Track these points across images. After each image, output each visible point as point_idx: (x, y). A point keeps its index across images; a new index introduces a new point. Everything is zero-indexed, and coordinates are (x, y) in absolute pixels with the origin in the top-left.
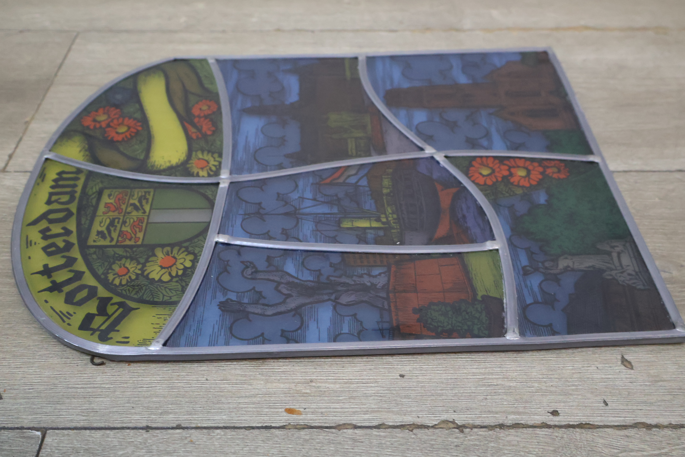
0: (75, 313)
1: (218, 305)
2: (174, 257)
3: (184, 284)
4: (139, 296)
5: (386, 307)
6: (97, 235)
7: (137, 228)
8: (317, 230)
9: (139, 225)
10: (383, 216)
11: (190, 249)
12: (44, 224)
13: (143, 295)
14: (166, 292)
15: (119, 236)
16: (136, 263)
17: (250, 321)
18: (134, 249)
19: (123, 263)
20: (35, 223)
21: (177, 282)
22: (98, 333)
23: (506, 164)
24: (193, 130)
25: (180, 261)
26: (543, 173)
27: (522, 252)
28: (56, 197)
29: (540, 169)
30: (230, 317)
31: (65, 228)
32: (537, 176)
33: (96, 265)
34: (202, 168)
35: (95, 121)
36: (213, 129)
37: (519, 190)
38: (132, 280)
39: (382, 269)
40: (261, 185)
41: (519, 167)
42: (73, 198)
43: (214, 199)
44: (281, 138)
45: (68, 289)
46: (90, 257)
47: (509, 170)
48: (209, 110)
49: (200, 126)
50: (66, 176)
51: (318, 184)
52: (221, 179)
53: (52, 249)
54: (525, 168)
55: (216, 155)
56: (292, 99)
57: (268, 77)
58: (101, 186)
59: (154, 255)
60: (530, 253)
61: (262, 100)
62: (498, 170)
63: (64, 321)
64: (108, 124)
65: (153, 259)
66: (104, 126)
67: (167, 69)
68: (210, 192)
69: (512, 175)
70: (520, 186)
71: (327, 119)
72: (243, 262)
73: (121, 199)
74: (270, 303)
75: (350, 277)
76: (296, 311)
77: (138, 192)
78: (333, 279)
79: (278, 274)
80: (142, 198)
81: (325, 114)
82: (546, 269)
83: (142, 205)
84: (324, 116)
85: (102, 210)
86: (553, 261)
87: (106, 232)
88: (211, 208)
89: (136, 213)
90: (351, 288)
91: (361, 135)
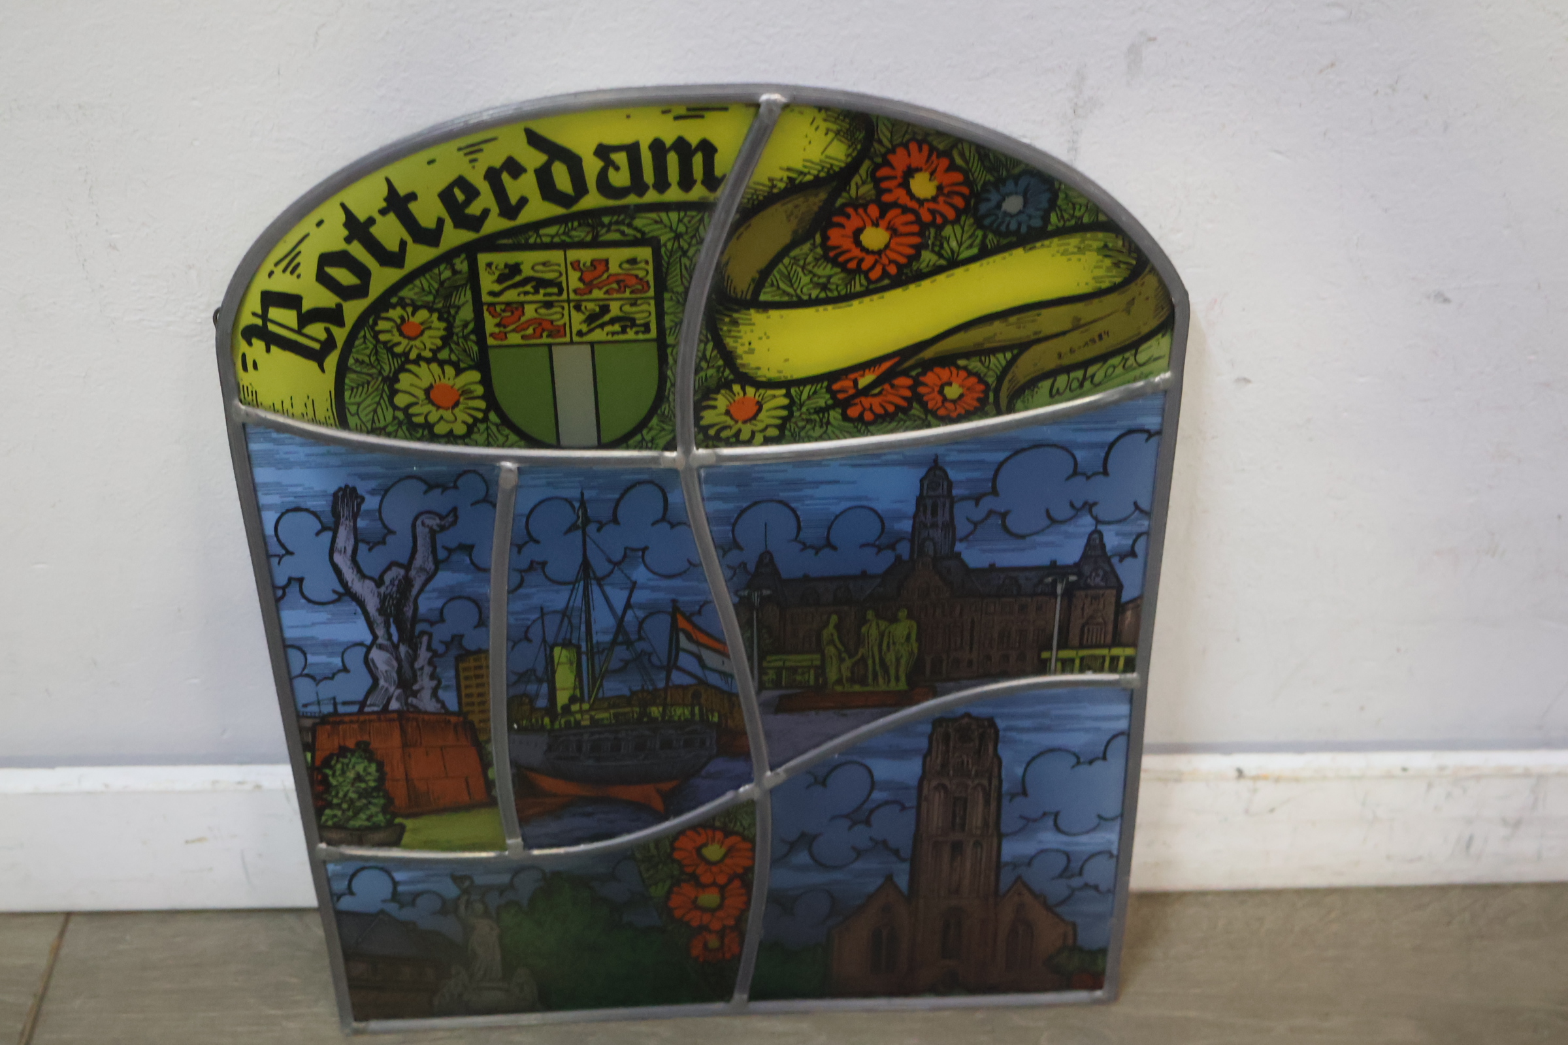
0: (299, 276)
1: (347, 486)
2: (456, 404)
3: (390, 429)
4: (354, 367)
5: (367, 709)
6: (506, 266)
7: (534, 330)
8: (542, 615)
9: (543, 330)
10: (586, 706)
11: (482, 427)
12: (533, 159)
13: (355, 372)
14: (369, 405)
15: (508, 304)
16: (434, 347)
17: (318, 534)
18: (473, 337)
19: (433, 326)
20: (535, 140)
21: (395, 418)
22: (259, 322)
23: (730, 881)
24: (865, 380)
25: (448, 415)
26: (703, 928)
27: (505, 879)
28: (621, 158)
29: (716, 926)
30: (322, 505)
31: (523, 201)
32: (695, 919)
33: (423, 282)
34: (728, 413)
35: (910, 172)
36: (868, 416)
37: (658, 891)
38: (389, 348)
39: (453, 705)
40: (670, 518)
41: (723, 898)
42: (622, 192)
43: (628, 448)
44: (829, 545)
45: (357, 250)
46: (442, 267)
47: (714, 884)
48: (945, 399)
49: (880, 393)
50: (698, 160)
51: (675, 609)
52: (687, 452)
53: (460, 196)
54: (720, 907)
55: (772, 432)
56: (975, 556)
57: (1072, 505)
58: (663, 239)
59: (459, 371)
60: (502, 890)
61: (977, 499)
62: (715, 869)
63: (276, 264)
64: (895, 205)
65: (450, 370)
66: (887, 198)
67: (1134, 288)
68: (648, 437)
69: (700, 886)
70: (668, 895)
71: (894, 620)
72: (454, 510)
73: (622, 284)
74: (359, 558)
75: (430, 662)
76: (346, 593)
77: (645, 311)
78: (425, 639)
79: (430, 566)
80: (627, 322)
81: (910, 616)
82: (468, 904)
83: (602, 326)
84: (903, 614)
85: (586, 256)
86: (486, 914)
87: (518, 278)
88: (601, 446)
89: (578, 319)
90: (406, 665)
91: (832, 675)
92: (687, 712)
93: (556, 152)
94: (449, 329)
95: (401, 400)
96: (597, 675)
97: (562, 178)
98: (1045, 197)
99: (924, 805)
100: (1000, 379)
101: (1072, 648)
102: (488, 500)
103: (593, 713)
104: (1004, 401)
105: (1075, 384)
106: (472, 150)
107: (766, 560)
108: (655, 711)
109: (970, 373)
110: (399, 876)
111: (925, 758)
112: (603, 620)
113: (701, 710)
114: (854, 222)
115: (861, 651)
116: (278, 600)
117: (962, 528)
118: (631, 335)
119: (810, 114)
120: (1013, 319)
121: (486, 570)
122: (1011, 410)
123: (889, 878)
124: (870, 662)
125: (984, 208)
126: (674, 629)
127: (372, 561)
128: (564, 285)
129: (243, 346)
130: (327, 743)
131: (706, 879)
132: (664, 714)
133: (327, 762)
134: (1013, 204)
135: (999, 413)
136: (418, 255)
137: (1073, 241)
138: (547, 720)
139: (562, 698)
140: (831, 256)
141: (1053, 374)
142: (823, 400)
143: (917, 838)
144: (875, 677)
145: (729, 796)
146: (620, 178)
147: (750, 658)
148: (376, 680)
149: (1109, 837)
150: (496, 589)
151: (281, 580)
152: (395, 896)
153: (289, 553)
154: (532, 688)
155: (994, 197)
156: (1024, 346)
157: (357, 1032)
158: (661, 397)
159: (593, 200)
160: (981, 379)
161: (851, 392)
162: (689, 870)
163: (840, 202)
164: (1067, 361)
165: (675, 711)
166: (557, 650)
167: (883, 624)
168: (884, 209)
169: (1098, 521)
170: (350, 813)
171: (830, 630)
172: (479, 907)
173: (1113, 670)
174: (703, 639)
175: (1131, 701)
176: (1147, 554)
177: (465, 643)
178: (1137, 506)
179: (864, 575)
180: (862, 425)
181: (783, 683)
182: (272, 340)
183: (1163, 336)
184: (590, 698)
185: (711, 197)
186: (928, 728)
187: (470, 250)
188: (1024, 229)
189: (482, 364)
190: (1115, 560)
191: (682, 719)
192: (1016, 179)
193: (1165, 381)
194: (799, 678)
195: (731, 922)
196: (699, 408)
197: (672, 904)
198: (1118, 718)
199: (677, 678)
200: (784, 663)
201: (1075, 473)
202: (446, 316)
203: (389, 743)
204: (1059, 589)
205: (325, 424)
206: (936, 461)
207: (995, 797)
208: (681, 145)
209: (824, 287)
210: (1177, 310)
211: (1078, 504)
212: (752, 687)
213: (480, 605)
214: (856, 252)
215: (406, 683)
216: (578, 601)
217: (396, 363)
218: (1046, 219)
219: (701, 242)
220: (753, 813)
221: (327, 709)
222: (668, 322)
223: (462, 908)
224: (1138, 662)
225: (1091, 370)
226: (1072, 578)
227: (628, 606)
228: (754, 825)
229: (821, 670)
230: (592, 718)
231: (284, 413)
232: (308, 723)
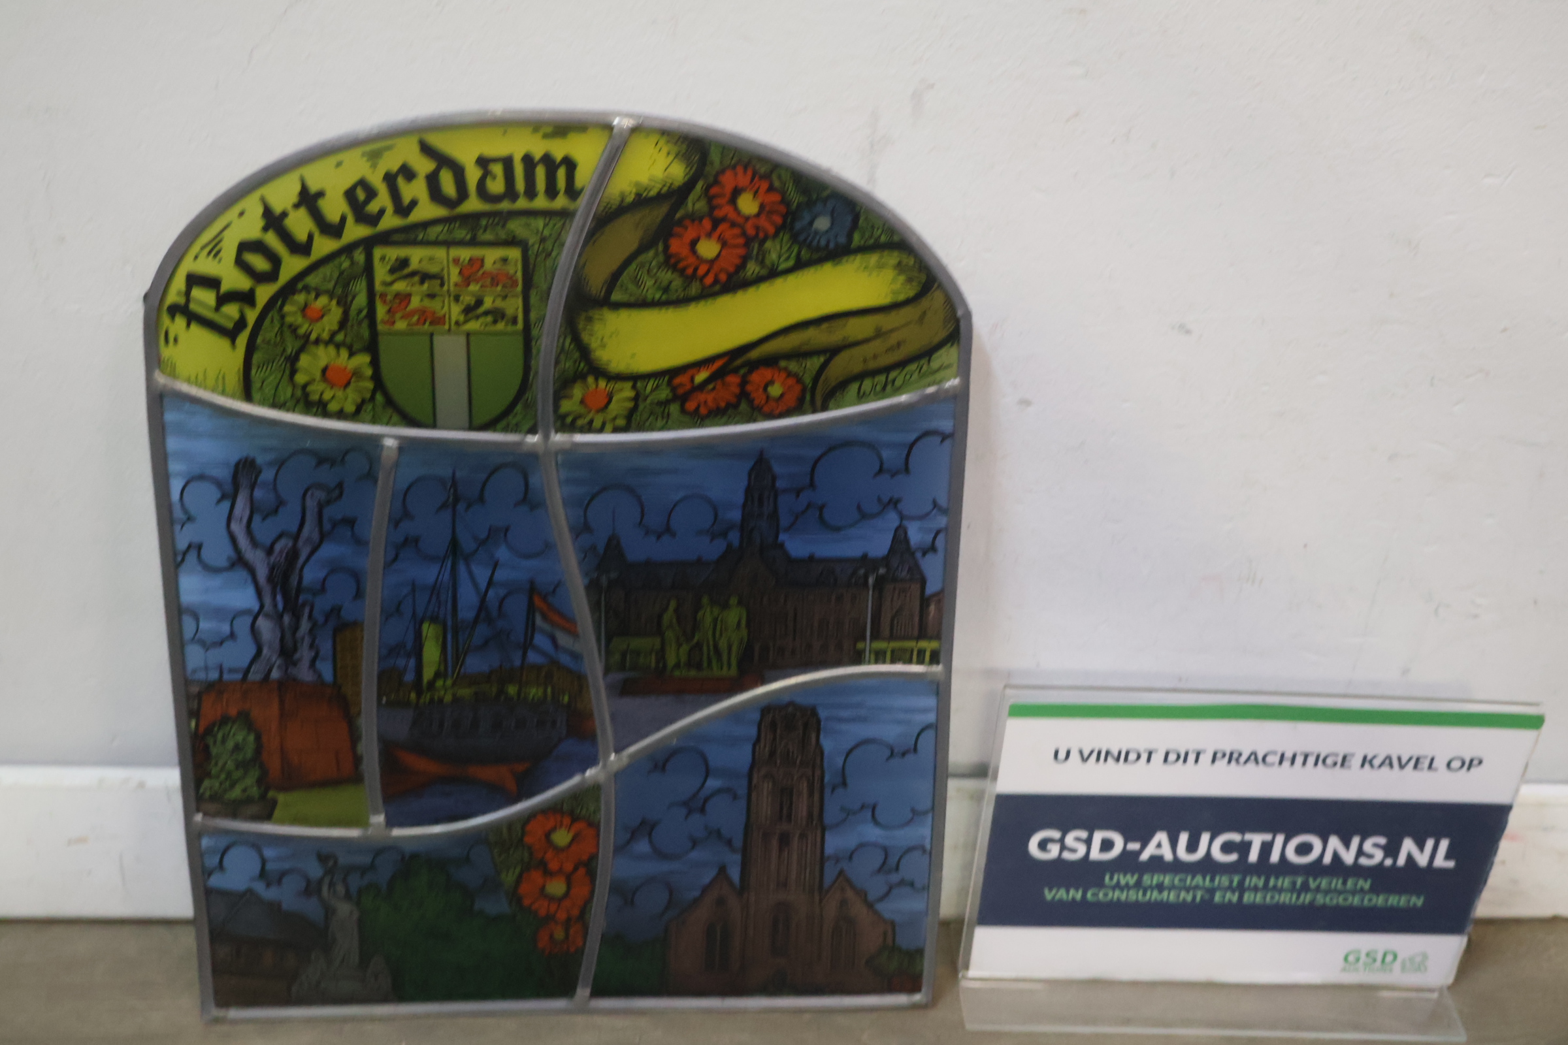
0: (220, 261)
1: (247, 458)
2: (348, 384)
3: (289, 404)
4: (261, 346)
5: (250, 678)
6: (398, 259)
7: (419, 318)
8: (413, 590)
9: (426, 319)
10: (449, 682)
11: (369, 405)
12: (424, 166)
13: (263, 349)
14: (272, 382)
15: (397, 294)
16: (332, 330)
17: (218, 502)
18: (366, 323)
19: (332, 310)
20: (427, 150)
21: (294, 394)
22: (183, 300)
23: (576, 869)
24: (701, 376)
25: (340, 394)
26: (550, 918)
27: (366, 860)
28: (498, 169)
29: (562, 915)
30: (224, 474)
31: (414, 203)
32: (542, 908)
33: (326, 270)
34: (582, 402)
35: (736, 192)
36: (703, 410)
37: (509, 878)
38: (294, 329)
39: (328, 675)
40: (530, 500)
41: (569, 887)
42: (497, 199)
43: (495, 430)
44: (668, 530)
45: (272, 239)
46: (343, 258)
47: (560, 871)
48: (768, 398)
49: (714, 388)
50: (561, 174)
51: (532, 589)
52: (546, 437)
53: (361, 195)
54: (567, 895)
55: (621, 421)
56: (797, 546)
57: (879, 500)
58: (531, 242)
59: (352, 354)
60: (364, 870)
61: (798, 493)
62: (562, 855)
63: (203, 248)
64: (724, 219)
65: (344, 353)
66: (719, 214)
67: (925, 303)
68: (514, 422)
69: (548, 873)
70: (518, 881)
71: (725, 606)
72: (340, 486)
73: (494, 280)
74: (253, 525)
75: (311, 631)
76: (239, 561)
77: (514, 305)
78: (307, 611)
79: (316, 536)
80: (497, 315)
81: (740, 603)
82: (331, 885)
83: (477, 317)
84: (733, 601)
85: (465, 254)
86: (348, 896)
87: (406, 271)
88: (472, 427)
89: (456, 311)
90: (288, 636)
91: (671, 660)
92: (540, 692)
93: (443, 161)
94: (346, 314)
95: (300, 378)
96: (461, 650)
97: (448, 184)
98: (849, 218)
99: (754, 795)
100: (816, 379)
101: (884, 639)
102: (370, 476)
103: (455, 690)
104: (819, 402)
105: (879, 388)
106: (374, 157)
107: (613, 545)
108: (512, 690)
109: (790, 374)
110: (269, 853)
111: (754, 746)
112: (468, 598)
113: (553, 693)
114: (690, 234)
115: (697, 636)
116: (178, 565)
117: (784, 521)
118: (501, 326)
119: (653, 139)
120: (825, 326)
121: (367, 543)
122: (824, 408)
123: (722, 870)
124: (705, 648)
125: (798, 225)
126: (531, 609)
127: (265, 530)
128: (446, 277)
129: (166, 320)
130: (211, 711)
131: (553, 866)
132: (519, 693)
133: (209, 731)
134: (822, 224)
135: (814, 411)
136: (324, 246)
137: (873, 258)
138: (413, 696)
139: (428, 674)
140: (671, 262)
141: (860, 377)
142: (664, 394)
143: (748, 828)
144: (710, 662)
145: (576, 780)
146: (496, 186)
147: (598, 640)
148: (260, 649)
149: (922, 832)
150: (373, 561)
151: (182, 545)
152: (263, 874)
153: (190, 519)
154: (401, 662)
155: (807, 217)
156: (833, 352)
157: (217, 1021)
158: (525, 385)
159: (473, 204)
160: (799, 380)
161: (688, 387)
162: (538, 856)
163: (678, 215)
164: (872, 365)
165: (529, 690)
166: (425, 626)
167: (716, 611)
168: (716, 223)
169: (902, 517)
170: (228, 783)
171: (669, 616)
172: (340, 889)
173: (920, 661)
174: (556, 618)
175: (937, 694)
176: (946, 550)
177: (343, 613)
178: (935, 504)
179: (699, 562)
180: (698, 418)
181: (628, 664)
182: (192, 318)
183: (952, 345)
184: (453, 674)
185: (572, 206)
186: (756, 716)
187: (368, 244)
188: (832, 245)
189: (372, 348)
190: (919, 555)
191: (536, 698)
192: (825, 201)
193: (954, 387)
194: (641, 661)
195: (575, 912)
196: (558, 397)
197: (521, 891)
198: (925, 711)
199: (533, 657)
200: (628, 646)
201: (881, 470)
202: (344, 302)
203: (267, 713)
204: (871, 581)
205: (233, 396)
206: (761, 453)
207: (818, 788)
208: (547, 159)
209: (666, 290)
210: (962, 324)
211: (886, 499)
212: (599, 668)
213: (357, 578)
214: (691, 260)
215: (287, 653)
216: (446, 576)
217: (298, 344)
218: (850, 237)
219: (563, 245)
220: (598, 800)
221: (214, 675)
222: (533, 316)
223: (325, 889)
224: (942, 657)
225: (893, 375)
226: (882, 571)
227: (490, 583)
228: (599, 810)
229: (661, 654)
230: (454, 695)
231: (197, 384)
232: (195, 689)
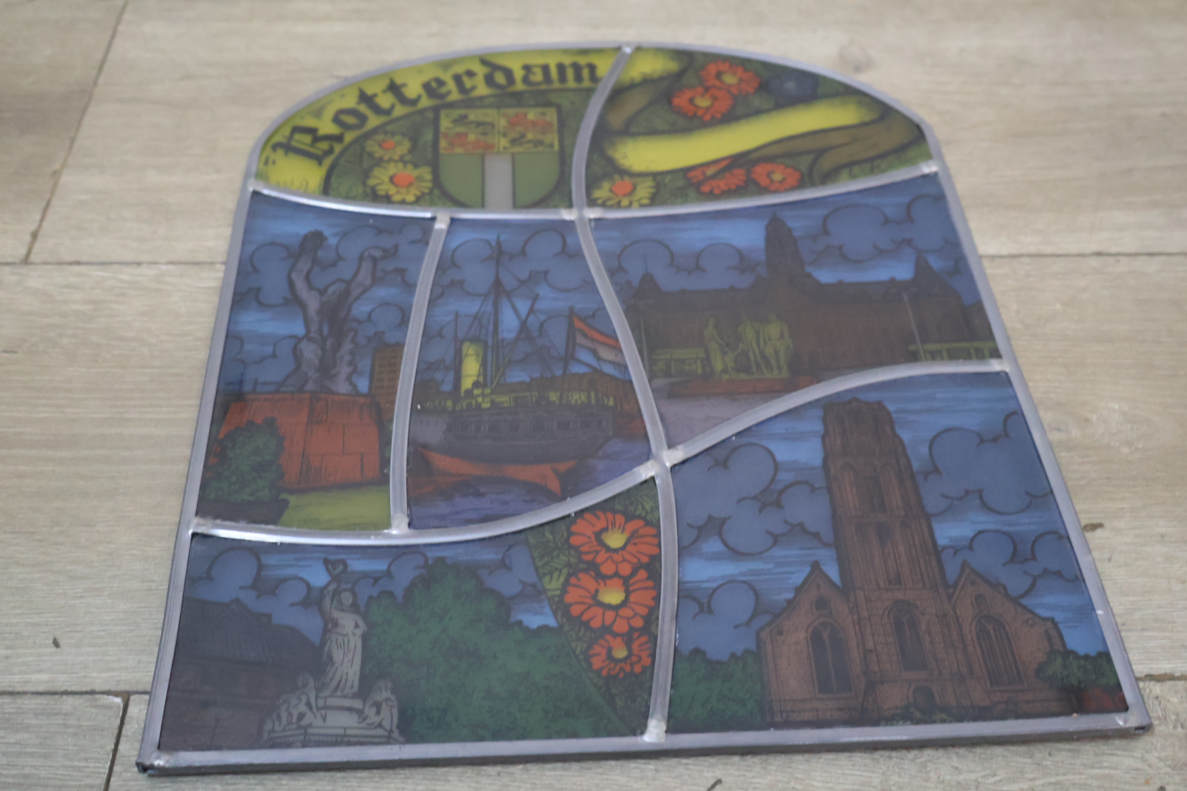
1: (317, 231)
2: (411, 185)
4: (343, 164)
6: (460, 115)
7: (473, 146)
8: (456, 318)
9: (479, 147)
10: (488, 391)
11: (427, 197)
12: (482, 71)
13: (345, 166)
15: (458, 133)
16: (403, 154)
18: (430, 149)
19: (405, 144)
20: (487, 63)
21: (365, 191)
23: (634, 572)
24: (710, 171)
25: (403, 192)
26: (607, 630)
27: (382, 566)
28: (537, 69)
29: (621, 626)
31: (474, 88)
32: (596, 618)
33: (403, 123)
34: (611, 191)
35: (721, 73)
36: (717, 191)
37: (553, 585)
38: (371, 154)
40: (568, 252)
41: (628, 593)
42: (537, 84)
43: (536, 210)
45: (362, 108)
46: (417, 116)
47: (616, 574)
48: (772, 181)
50: (586, 71)
51: (572, 314)
52: (581, 211)
53: (434, 84)
54: (624, 604)
55: (646, 201)
58: (564, 104)
59: (416, 167)
62: (617, 557)
64: (713, 87)
65: (410, 167)
66: (708, 83)
68: (552, 204)
69: (601, 578)
70: (564, 590)
71: (765, 322)
72: (395, 247)
73: (535, 124)
74: (312, 274)
75: (352, 353)
77: (551, 138)
78: (351, 336)
79: (368, 281)
80: (538, 142)
81: (779, 320)
82: (336, 593)
83: (521, 144)
84: (772, 317)
85: (512, 111)
86: (354, 608)
87: (465, 120)
88: (515, 211)
89: (504, 141)
90: (329, 354)
91: (718, 366)
92: (584, 397)
93: (495, 67)
94: (414, 146)
95: (372, 182)
96: (500, 365)
97: (500, 78)
98: (811, 81)
99: (835, 483)
100: (811, 168)
101: (936, 342)
103: (494, 397)
104: (817, 182)
105: (867, 171)
106: (446, 67)
107: (648, 280)
108: (553, 397)
109: (788, 167)
111: (823, 438)
112: (509, 323)
113: (596, 394)
114: (689, 95)
115: (741, 346)
118: (540, 149)
120: (809, 137)
121: (415, 286)
123: (816, 566)
124: (751, 355)
125: (772, 87)
126: (571, 331)
128: (496, 124)
129: (269, 152)
130: (236, 419)
131: (607, 568)
132: (561, 398)
133: (230, 436)
134: (792, 85)
135: (816, 188)
136: (402, 111)
137: (838, 100)
138: (449, 403)
139: (467, 383)
140: (676, 110)
141: (850, 165)
142: (681, 183)
143: (835, 518)
146: (537, 77)
147: (641, 351)
148: (298, 365)
150: (419, 298)
154: (439, 374)
155: (777, 82)
156: (821, 152)
158: (561, 182)
159: (519, 86)
160: (796, 169)
161: (702, 178)
162: (589, 558)
163: (677, 86)
164: (857, 158)
165: (572, 395)
166: (466, 345)
167: (757, 324)
168: (707, 89)
170: (237, 486)
171: (710, 331)
174: (596, 336)
179: (733, 291)
180: (711, 196)
181: (673, 373)
182: (291, 150)
184: (492, 382)
185: (594, 86)
187: (436, 110)
188: (803, 96)
189: (434, 164)
191: (579, 402)
192: (789, 74)
193: (934, 171)
194: (687, 368)
195: (638, 623)
196: (590, 190)
197: (568, 599)
199: (575, 370)
200: (672, 356)
202: (414, 139)
203: (294, 422)
204: (905, 297)
205: (311, 197)
207: (907, 474)
208: (575, 65)
209: (674, 124)
210: (925, 131)
212: (644, 376)
214: (692, 107)
215: (325, 368)
216: (489, 308)
217: (373, 162)
220: (655, 496)
222: (567, 143)
223: (327, 601)
224: (1003, 353)
225: (876, 161)
227: (531, 311)
228: (658, 508)
229: (707, 361)
230: (493, 402)
